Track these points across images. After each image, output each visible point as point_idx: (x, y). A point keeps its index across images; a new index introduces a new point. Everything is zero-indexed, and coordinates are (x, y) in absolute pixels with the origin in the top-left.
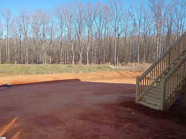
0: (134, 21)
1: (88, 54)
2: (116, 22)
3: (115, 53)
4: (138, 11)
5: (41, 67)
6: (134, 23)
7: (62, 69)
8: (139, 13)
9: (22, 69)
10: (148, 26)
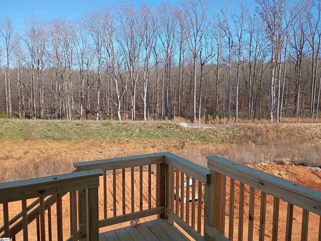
0: (229, 39)
1: (145, 100)
2: (195, 41)
3: (194, 99)
4: (237, 20)
5: (56, 126)
6: (229, 43)
7: (91, 129)
8: (238, 24)
9: (21, 130)
10: (258, 46)
